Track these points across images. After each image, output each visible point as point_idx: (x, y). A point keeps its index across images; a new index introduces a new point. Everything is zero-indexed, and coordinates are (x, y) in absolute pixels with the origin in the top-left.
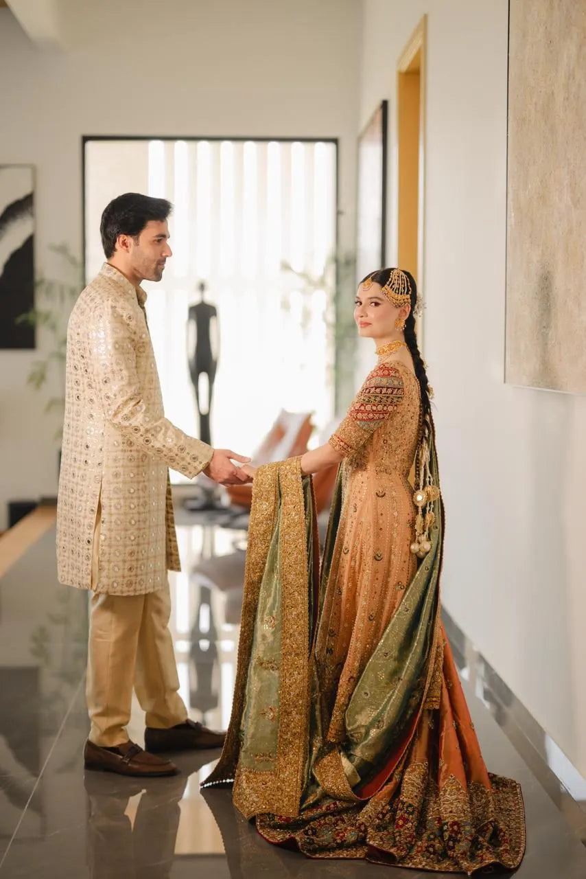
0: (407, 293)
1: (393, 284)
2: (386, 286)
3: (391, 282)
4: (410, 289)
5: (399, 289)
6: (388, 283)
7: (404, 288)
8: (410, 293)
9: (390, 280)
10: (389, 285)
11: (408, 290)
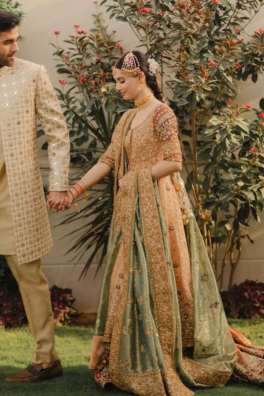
0: (137, 67)
1: (126, 65)
2: (122, 68)
3: (124, 64)
4: (138, 63)
5: (131, 66)
6: (123, 66)
7: (134, 65)
8: (139, 65)
9: (124, 63)
10: (124, 67)
11: (137, 64)
